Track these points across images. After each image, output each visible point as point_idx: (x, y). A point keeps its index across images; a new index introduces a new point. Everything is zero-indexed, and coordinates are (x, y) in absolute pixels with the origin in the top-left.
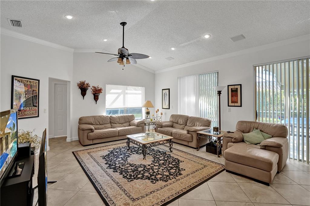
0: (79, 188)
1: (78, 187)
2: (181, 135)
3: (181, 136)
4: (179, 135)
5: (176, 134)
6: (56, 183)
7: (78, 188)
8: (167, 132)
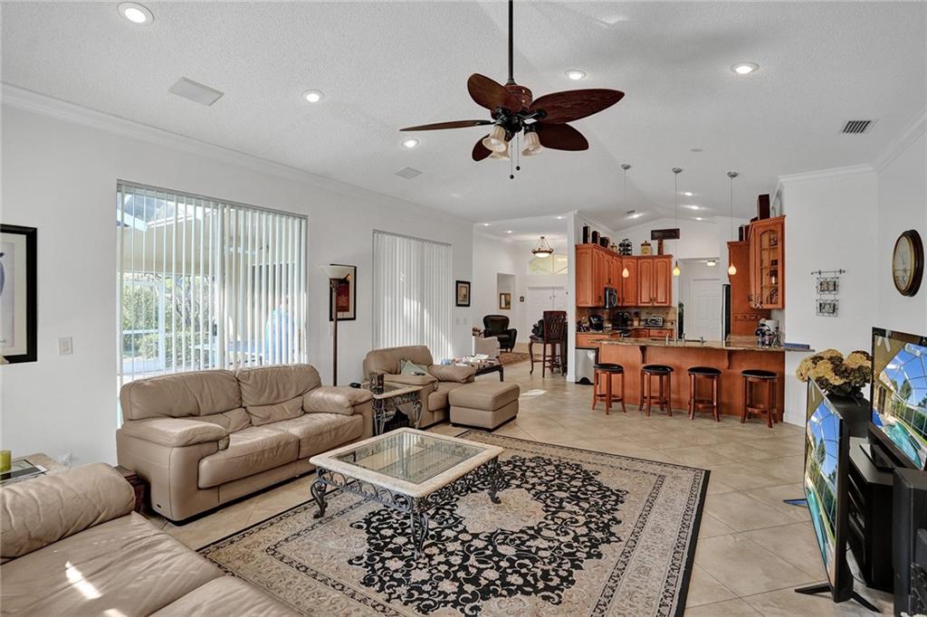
0: (735, 538)
1: (735, 541)
2: (337, 429)
3: (341, 433)
4: (333, 434)
5: (321, 434)
6: (797, 588)
7: (738, 540)
8: (278, 446)
